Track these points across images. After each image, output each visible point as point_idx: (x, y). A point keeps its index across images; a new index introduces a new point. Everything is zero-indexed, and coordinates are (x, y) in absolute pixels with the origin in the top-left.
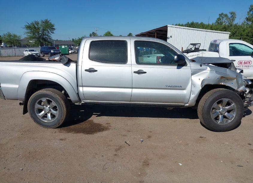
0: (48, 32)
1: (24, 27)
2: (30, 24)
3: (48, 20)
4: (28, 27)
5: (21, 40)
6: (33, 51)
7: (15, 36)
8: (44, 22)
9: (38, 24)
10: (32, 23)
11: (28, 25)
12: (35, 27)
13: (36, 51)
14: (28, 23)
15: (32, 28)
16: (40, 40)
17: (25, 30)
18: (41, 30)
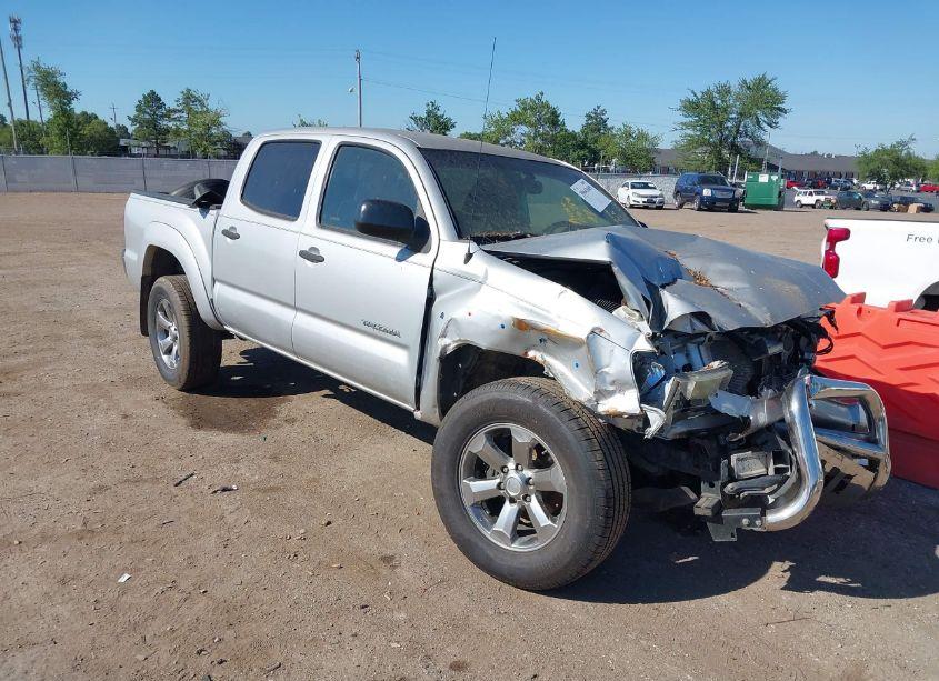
0: (758, 123)
1: (678, 105)
2: (699, 95)
3: (769, 77)
4: (691, 107)
5: (659, 152)
6: (646, 186)
7: (643, 136)
8: (749, 88)
9: (728, 92)
10: (708, 93)
11: (692, 97)
12: (714, 107)
13: (654, 188)
14: (693, 92)
15: (705, 109)
16: (719, 152)
17: (680, 118)
18: (733, 116)
